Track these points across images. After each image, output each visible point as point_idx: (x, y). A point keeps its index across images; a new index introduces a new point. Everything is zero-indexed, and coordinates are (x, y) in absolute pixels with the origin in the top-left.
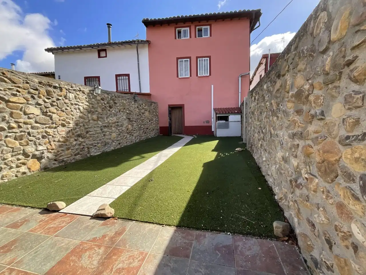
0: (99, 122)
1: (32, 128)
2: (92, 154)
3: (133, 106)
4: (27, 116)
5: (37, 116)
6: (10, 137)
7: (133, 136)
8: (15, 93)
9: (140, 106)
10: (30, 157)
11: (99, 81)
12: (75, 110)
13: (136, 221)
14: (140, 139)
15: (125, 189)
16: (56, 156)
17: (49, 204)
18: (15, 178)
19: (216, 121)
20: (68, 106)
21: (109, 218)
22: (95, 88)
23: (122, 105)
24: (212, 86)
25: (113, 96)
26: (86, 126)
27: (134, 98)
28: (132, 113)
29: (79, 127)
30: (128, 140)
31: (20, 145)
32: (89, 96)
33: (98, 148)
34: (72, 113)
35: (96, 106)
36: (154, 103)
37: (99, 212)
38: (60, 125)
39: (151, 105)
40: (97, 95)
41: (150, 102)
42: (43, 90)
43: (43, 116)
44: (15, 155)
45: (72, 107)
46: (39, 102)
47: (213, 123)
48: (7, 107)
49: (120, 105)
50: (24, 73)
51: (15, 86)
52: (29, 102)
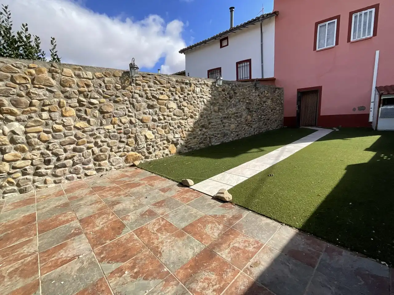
0: (219, 113)
1: (172, 119)
2: (213, 144)
3: (254, 94)
4: (168, 110)
5: (175, 109)
6: (159, 126)
7: (251, 127)
8: (162, 92)
9: (262, 94)
10: (171, 143)
11: (220, 72)
12: (200, 103)
13: (253, 211)
14: (259, 131)
15: (242, 179)
16: (186, 143)
17: (183, 179)
18: (162, 157)
19: (379, 107)
20: (195, 100)
21: (227, 202)
22: (217, 80)
23: (241, 94)
24: (378, 52)
25: (233, 86)
26: (209, 118)
27: (255, 85)
28: (252, 102)
29: (203, 118)
30: (247, 132)
31: (165, 133)
32: (212, 88)
33: (218, 139)
34: (198, 106)
35: (218, 97)
36: (279, 89)
37: (219, 195)
38: (189, 117)
39: (275, 91)
40: (219, 86)
41: (273, 88)
42: (178, 88)
43: (179, 110)
44: (162, 141)
45: (198, 101)
46: (176, 98)
47: (372, 110)
48: (158, 104)
49: (240, 94)
50: (167, 75)
51: (162, 87)
52: (171, 98)
